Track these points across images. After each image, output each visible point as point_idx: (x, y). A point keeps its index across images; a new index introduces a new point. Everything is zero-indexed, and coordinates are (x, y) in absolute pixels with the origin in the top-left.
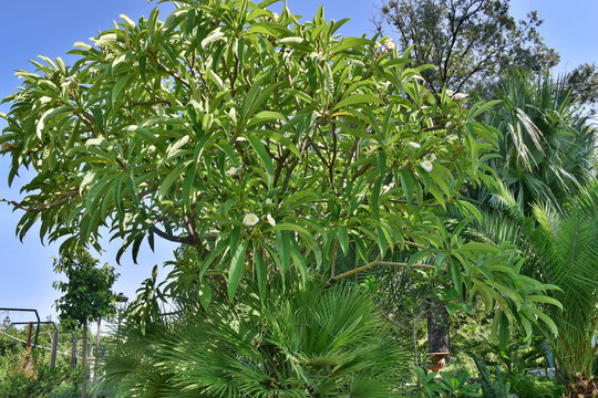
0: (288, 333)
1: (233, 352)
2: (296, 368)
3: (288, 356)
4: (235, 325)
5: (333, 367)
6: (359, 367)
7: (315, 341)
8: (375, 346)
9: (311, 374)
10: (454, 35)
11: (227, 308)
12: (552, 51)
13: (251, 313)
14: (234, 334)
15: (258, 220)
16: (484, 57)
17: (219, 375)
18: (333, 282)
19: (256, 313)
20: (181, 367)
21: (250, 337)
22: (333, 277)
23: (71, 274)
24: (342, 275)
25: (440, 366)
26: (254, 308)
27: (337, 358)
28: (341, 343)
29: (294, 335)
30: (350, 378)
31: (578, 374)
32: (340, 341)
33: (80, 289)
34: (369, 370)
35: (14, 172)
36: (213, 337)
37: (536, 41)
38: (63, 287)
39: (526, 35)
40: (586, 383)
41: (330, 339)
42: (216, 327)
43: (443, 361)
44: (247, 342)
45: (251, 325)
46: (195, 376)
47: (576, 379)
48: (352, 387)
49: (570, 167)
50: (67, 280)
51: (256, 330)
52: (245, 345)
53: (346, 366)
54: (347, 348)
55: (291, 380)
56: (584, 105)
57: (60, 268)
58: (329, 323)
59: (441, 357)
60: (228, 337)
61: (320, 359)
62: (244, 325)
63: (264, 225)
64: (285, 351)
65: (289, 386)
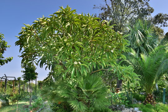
0: (83, 85)
1: (70, 88)
2: (84, 92)
3: (83, 90)
4: (71, 83)
5: (92, 92)
6: (98, 92)
7: (88, 86)
8: (101, 88)
9: (87, 94)
10: (126, 4)
11: (68, 79)
12: (152, 8)
13: (74, 80)
14: (71, 85)
15: (77, 63)
16: (134, 10)
17: (67, 94)
18: (92, 73)
19: (75, 80)
20: (59, 92)
21: (74, 86)
22: (92, 72)
23: (26, 69)
24: (94, 72)
25: (118, 92)
26: (75, 79)
27: (93, 90)
28: (94, 87)
29: (84, 85)
30: (96, 94)
31: (149, 94)
32: (94, 86)
33: (28, 72)
34: (100, 93)
35: (21, 49)
36: (66, 86)
37: (148, 6)
38: (24, 72)
39: (145, 4)
40: (150, 96)
41: (91, 86)
42: (67, 84)
43: (119, 90)
44: (74, 87)
45: (74, 83)
46: (62, 94)
47: (148, 95)
48: (96, 96)
49: (151, 44)
50: (25, 70)
51: (75, 84)
52: (73, 87)
53: (95, 92)
54: (95, 88)
55: (83, 95)
56: (159, 24)
57: (23, 67)
58: (91, 82)
59: (119, 89)
60: (70, 86)
61: (89, 90)
62: (73, 83)
63: (78, 64)
64: (82, 89)
65: (83, 96)
